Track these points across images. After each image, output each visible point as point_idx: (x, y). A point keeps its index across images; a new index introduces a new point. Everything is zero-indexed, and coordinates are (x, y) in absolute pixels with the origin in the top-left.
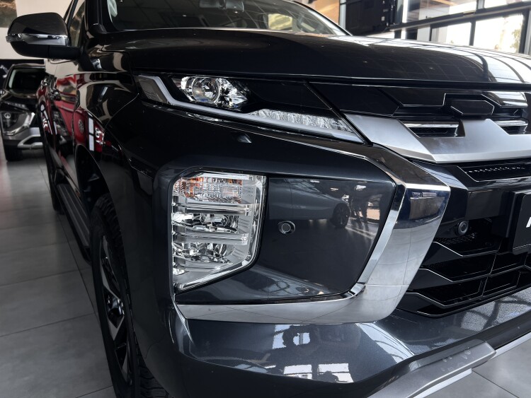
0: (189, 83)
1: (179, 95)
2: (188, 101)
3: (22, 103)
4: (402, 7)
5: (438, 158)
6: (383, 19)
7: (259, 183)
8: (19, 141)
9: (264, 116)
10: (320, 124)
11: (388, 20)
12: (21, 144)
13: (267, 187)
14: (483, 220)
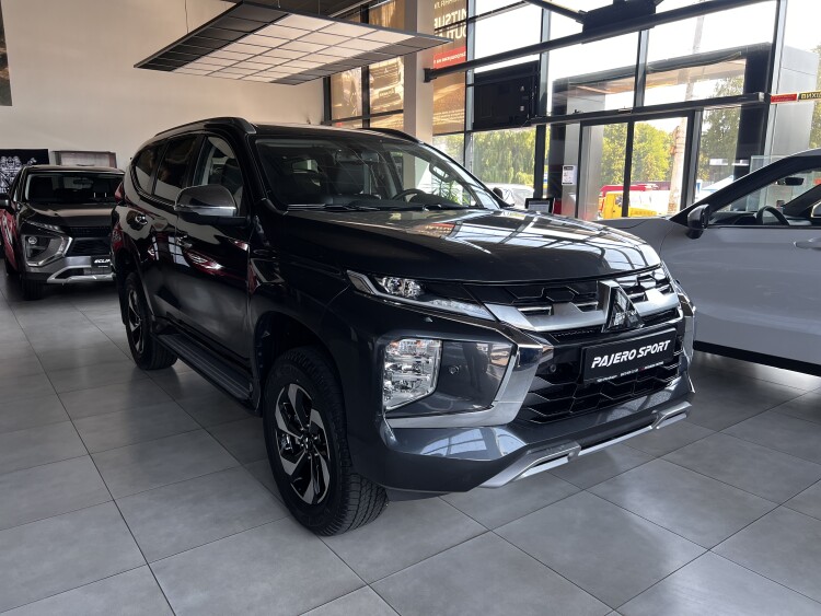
0: (387, 281)
1: (381, 289)
2: (386, 292)
3: (54, 224)
4: (545, 95)
5: (538, 329)
6: (522, 108)
7: (438, 345)
8: (49, 275)
9: (437, 304)
10: (470, 310)
11: (528, 110)
12: (52, 279)
13: (442, 347)
14: (566, 364)
